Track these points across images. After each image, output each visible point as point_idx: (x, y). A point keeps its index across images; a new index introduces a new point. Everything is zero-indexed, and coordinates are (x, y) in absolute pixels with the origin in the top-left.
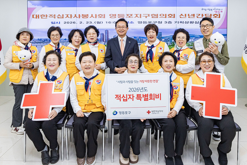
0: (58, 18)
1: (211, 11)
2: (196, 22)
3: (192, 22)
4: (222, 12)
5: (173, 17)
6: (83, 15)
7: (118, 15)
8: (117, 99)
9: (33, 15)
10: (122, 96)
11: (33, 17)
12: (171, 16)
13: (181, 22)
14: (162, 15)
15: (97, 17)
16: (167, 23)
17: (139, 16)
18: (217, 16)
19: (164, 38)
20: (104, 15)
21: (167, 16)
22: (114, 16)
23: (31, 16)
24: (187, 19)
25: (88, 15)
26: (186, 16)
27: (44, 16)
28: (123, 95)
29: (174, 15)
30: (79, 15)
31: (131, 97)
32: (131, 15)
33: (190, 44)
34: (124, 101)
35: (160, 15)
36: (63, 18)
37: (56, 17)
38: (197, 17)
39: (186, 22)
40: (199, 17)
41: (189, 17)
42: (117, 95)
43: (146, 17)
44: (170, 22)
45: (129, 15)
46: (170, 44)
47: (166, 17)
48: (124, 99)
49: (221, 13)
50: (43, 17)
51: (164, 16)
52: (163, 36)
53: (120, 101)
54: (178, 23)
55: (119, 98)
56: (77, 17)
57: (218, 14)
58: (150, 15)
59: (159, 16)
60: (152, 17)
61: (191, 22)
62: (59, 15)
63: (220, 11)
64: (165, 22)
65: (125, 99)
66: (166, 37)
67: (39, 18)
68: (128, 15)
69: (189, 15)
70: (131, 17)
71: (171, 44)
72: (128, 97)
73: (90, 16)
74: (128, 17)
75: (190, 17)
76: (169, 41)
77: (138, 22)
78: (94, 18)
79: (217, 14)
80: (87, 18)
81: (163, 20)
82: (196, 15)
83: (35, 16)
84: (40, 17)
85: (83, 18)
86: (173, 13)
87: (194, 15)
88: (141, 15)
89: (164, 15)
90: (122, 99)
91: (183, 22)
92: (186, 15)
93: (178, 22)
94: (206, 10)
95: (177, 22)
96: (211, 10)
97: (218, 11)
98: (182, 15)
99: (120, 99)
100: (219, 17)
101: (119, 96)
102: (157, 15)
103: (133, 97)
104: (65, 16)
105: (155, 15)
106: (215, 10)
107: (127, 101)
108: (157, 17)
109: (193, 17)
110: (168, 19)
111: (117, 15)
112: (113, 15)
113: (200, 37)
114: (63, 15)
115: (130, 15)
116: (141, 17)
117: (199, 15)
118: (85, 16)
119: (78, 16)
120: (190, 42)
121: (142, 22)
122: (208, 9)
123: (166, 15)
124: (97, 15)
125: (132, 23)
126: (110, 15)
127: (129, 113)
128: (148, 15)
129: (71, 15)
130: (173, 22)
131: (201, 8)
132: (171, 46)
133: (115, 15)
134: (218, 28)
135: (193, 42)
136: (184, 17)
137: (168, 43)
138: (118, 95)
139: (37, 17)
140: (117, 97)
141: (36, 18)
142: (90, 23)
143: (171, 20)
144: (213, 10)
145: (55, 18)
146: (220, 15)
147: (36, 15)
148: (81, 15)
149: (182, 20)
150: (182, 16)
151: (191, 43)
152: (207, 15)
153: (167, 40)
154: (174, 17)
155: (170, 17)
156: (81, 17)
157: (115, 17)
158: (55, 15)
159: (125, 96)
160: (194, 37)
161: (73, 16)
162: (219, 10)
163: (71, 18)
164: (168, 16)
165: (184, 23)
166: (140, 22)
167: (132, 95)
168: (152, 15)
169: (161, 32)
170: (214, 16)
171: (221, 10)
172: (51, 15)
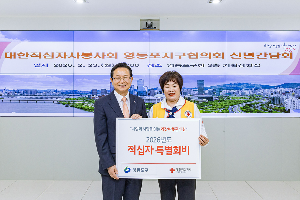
0: (45, 57)
1: (278, 48)
2: (256, 64)
3: (251, 65)
4: (294, 49)
5: (221, 56)
6: (83, 54)
7: (138, 54)
8: (131, 151)
9: (6, 54)
10: (137, 148)
11: (6, 57)
12: (218, 55)
13: (233, 65)
14: (204, 54)
15: (106, 57)
16: (212, 66)
17: (169, 55)
18: (288, 55)
19: (207, 89)
20: (116, 54)
21: (212, 56)
22: (132, 56)
23: (3, 55)
24: (243, 61)
25: (91, 54)
26: (240, 56)
27: (24, 55)
28: (139, 146)
29: (223, 54)
30: (78, 54)
31: (150, 149)
32: (158, 54)
33: (246, 98)
34: (139, 154)
35: (202, 54)
36: (53, 57)
37: (42, 57)
38: (258, 58)
39: (241, 64)
40: (260, 57)
41: (245, 58)
42: (131, 147)
43: (180, 57)
44: (216, 65)
45: (154, 54)
46: (216, 98)
47: (210, 58)
48: (139, 151)
49: (293, 51)
50: (21, 57)
51: (208, 56)
52: (205, 86)
53: (135, 154)
54: (229, 67)
55: (134, 150)
56: (74, 57)
57: (290, 53)
58: (186, 54)
59: (200, 56)
60: (190, 58)
61: (248, 65)
62: (47, 54)
63: (292, 49)
64: (209, 65)
65: (141, 151)
66: (211, 88)
67: (15, 58)
68: (152, 54)
69: (245, 54)
70: (157, 57)
71: (219, 98)
72: (145, 149)
73: (94, 55)
74: (153, 57)
75: (247, 57)
76: (215, 93)
77: (168, 65)
78: (101, 58)
79: (287, 52)
80: (90, 58)
81: (206, 62)
82: (255, 55)
83: (9, 55)
84: (17, 56)
85: (83, 58)
86: (220, 52)
87: (253, 54)
88: (172, 54)
89: (207, 54)
90: (137, 152)
91: (236, 65)
92: (240, 54)
93: (229, 64)
94: (270, 46)
95: (227, 65)
96: (278, 46)
97: (289, 49)
98: (234, 54)
99: (135, 152)
100: (291, 57)
101: (133, 148)
102: (197, 54)
103: (152, 149)
104: (56, 55)
105: (194, 54)
106: (284, 47)
107: (143, 154)
108: (197, 58)
109: (251, 57)
110: (213, 61)
111: (136, 54)
112: (130, 54)
113: (261, 87)
114: (53, 54)
115: (156, 54)
116: (172, 57)
117: (261, 54)
118: (87, 56)
119: (75, 55)
120: (247, 95)
121: (175, 65)
122: (274, 45)
123: (210, 54)
124: (106, 54)
125: (159, 66)
126: (125, 54)
127: (146, 171)
128: (182, 54)
129: (65, 53)
130: (221, 65)
131: (264, 43)
132: (218, 101)
133: (133, 54)
134: (290, 74)
135: (251, 95)
136: (238, 57)
137: (214, 96)
138: (133, 146)
139: (13, 56)
140: (131, 148)
141: (11, 58)
142: (94, 65)
143: (219, 61)
144: (281, 46)
145: (40, 58)
146: (291, 54)
147: (11, 53)
148: (80, 54)
149: (235, 61)
150: (234, 56)
151: (249, 96)
152: (272, 54)
153: (213, 92)
154: (223, 57)
155: (217, 57)
156: (80, 57)
157: (133, 58)
158: (40, 54)
159: (142, 148)
160: (253, 87)
161: (69, 54)
162: (290, 47)
163: (65, 58)
164: (214, 55)
165: (238, 66)
166: (171, 65)
167: (151, 147)
168: (189, 54)
169: (203, 81)
170: (283, 55)
171: (294, 47)
172: (34, 54)
